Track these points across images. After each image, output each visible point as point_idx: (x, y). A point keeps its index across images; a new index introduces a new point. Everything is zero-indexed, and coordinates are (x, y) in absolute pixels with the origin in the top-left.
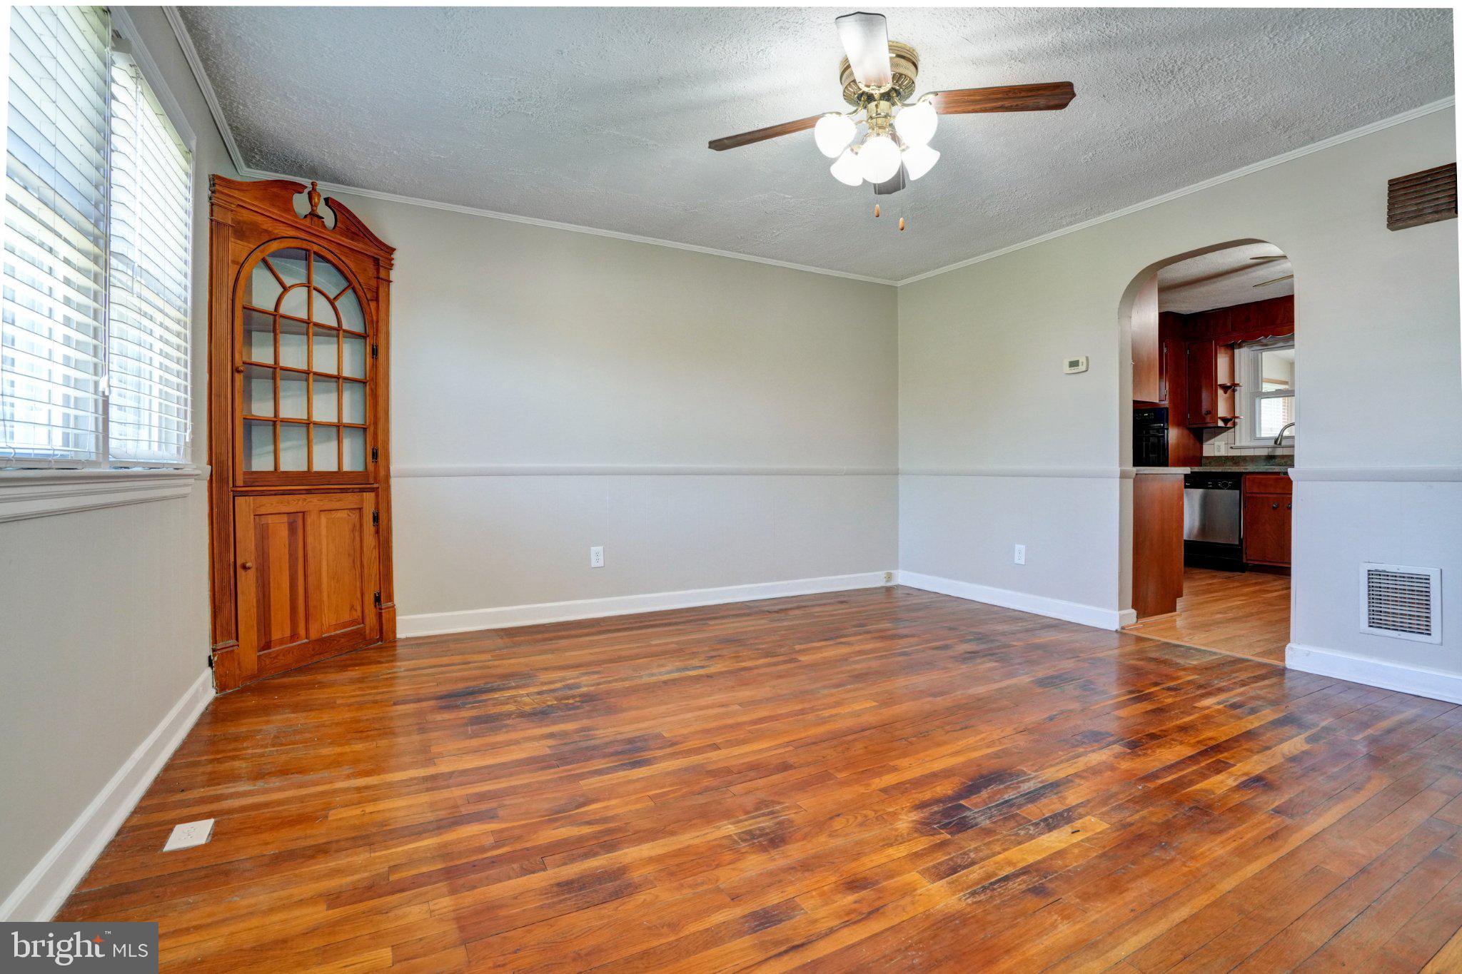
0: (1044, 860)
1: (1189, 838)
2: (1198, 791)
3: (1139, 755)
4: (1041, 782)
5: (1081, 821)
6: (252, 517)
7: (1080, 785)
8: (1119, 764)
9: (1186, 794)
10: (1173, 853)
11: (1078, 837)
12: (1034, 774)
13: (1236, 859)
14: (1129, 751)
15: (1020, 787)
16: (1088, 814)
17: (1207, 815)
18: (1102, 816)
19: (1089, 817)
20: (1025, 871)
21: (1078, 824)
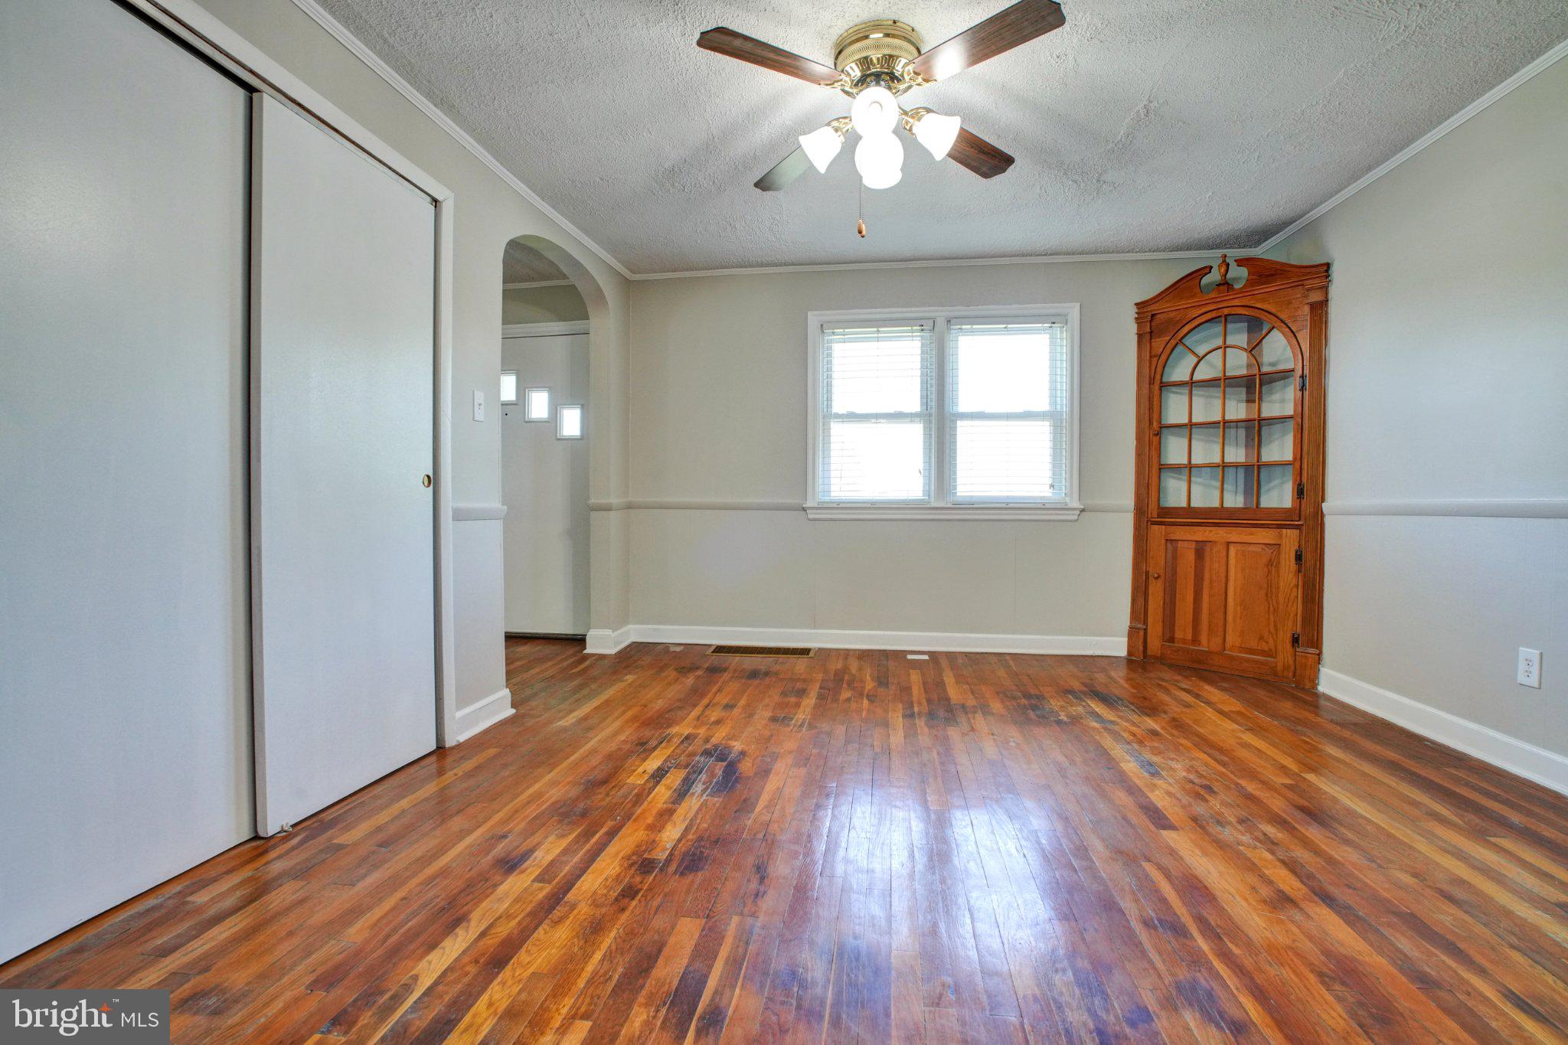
0: (650, 755)
1: (574, 792)
2: (570, 834)
3: (633, 854)
4: (693, 794)
5: (646, 778)
6: (1163, 541)
7: (665, 803)
8: (647, 835)
9: (581, 826)
10: (582, 781)
11: (640, 770)
12: (704, 797)
13: (543, 790)
14: (646, 856)
15: (704, 784)
16: (645, 784)
17: (562, 813)
18: (634, 786)
19: (642, 782)
20: (655, 748)
21: (646, 777)
